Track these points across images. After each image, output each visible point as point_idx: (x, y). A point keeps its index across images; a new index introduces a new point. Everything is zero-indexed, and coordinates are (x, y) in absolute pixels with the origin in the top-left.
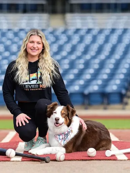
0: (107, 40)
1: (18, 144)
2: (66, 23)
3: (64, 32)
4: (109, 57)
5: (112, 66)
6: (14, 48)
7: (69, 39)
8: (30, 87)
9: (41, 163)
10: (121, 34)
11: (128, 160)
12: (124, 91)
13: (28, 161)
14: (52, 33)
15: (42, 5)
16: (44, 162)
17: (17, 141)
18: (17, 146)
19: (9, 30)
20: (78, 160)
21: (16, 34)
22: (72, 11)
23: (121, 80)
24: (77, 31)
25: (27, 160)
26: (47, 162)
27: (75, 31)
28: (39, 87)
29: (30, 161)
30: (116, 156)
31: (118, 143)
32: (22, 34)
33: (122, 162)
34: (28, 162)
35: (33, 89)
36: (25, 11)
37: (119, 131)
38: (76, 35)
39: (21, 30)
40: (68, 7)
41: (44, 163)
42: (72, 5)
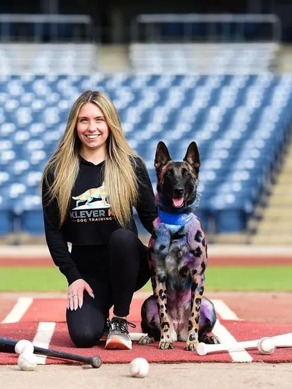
0: (214, 99)
1: (38, 325)
2: (131, 64)
3: (127, 83)
4: (218, 135)
5: (224, 154)
6: (24, 116)
7: (137, 96)
9: (84, 368)
10: (243, 86)
11: (253, 362)
12: (248, 207)
13: (58, 364)
14: (102, 84)
15: (82, 26)
16: (90, 366)
17: (36, 320)
18: (37, 332)
19: (14, 77)
20: (157, 362)
22: (143, 39)
23: (242, 182)
24: (153, 80)
25: (57, 361)
26: (94, 367)
27: (149, 79)
29: (62, 364)
30: (230, 354)
31: (235, 324)
32: (40, 87)
33: (240, 366)
34: (59, 366)
36: (46, 39)
37: (237, 295)
38: (151, 88)
39: (39, 77)
40: (134, 30)
41: (89, 368)
42: (143, 25)
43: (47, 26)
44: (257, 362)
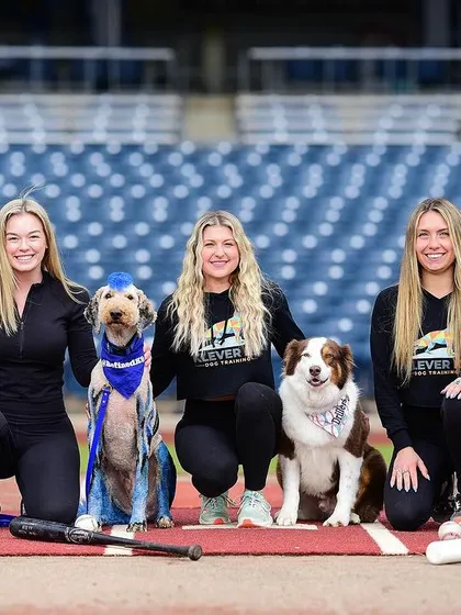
2: (238, 128)
4: (377, 243)
5: (385, 273)
8: (221, 357)
10: (416, 162)
11: (409, 554)
14: (193, 159)
15: (160, 64)
21: (77, 162)
22: (257, 86)
27: (268, 152)
28: (243, 355)
35: (228, 360)
36: (102, 86)
40: (243, 72)
42: (258, 64)
43: (103, 64)
44: (414, 554)
